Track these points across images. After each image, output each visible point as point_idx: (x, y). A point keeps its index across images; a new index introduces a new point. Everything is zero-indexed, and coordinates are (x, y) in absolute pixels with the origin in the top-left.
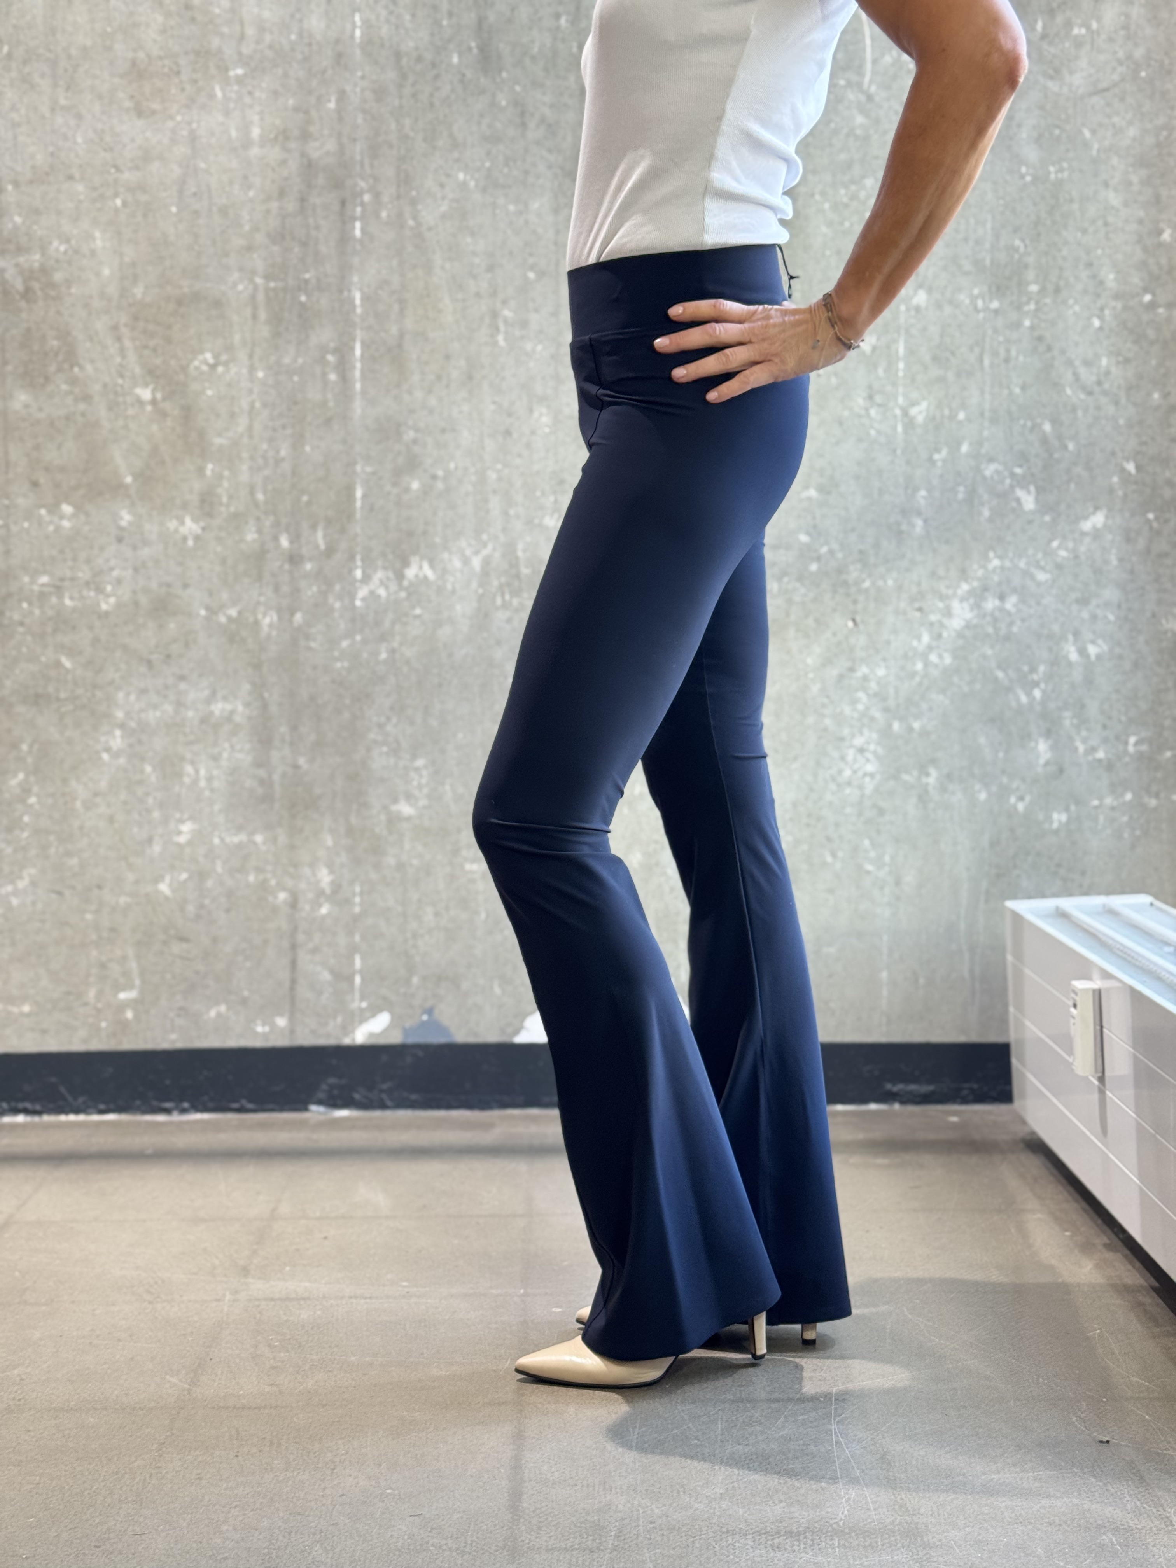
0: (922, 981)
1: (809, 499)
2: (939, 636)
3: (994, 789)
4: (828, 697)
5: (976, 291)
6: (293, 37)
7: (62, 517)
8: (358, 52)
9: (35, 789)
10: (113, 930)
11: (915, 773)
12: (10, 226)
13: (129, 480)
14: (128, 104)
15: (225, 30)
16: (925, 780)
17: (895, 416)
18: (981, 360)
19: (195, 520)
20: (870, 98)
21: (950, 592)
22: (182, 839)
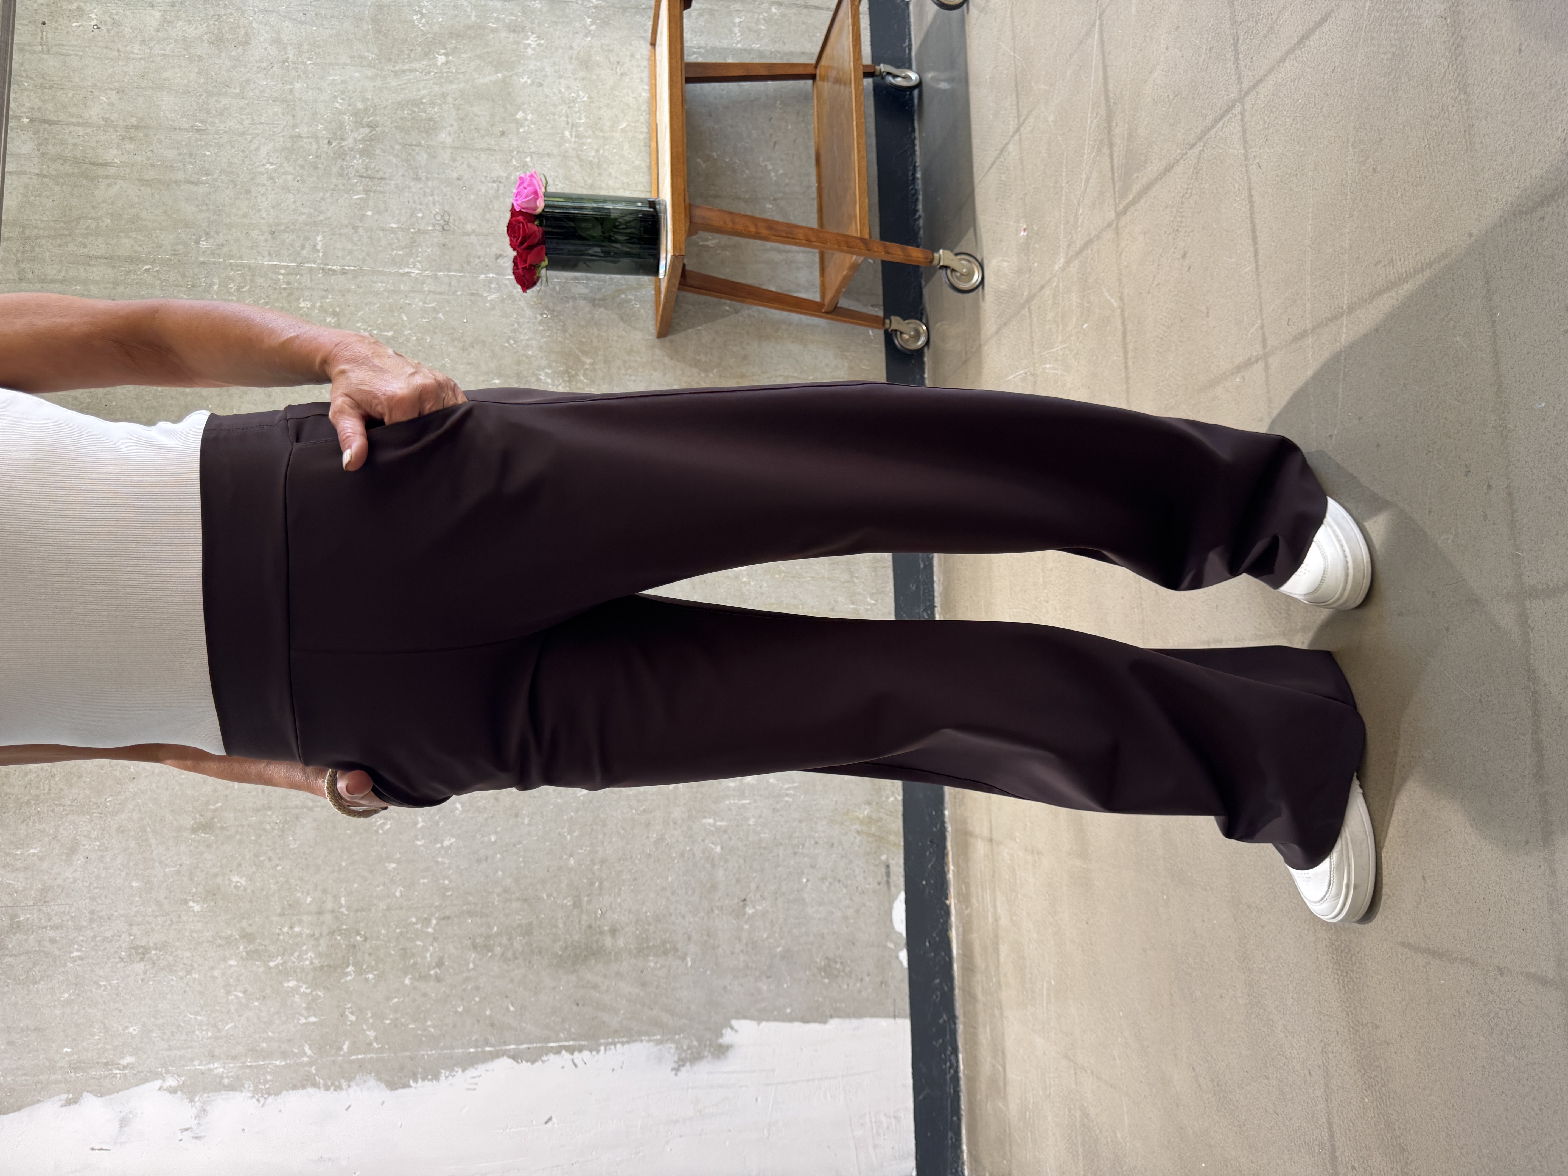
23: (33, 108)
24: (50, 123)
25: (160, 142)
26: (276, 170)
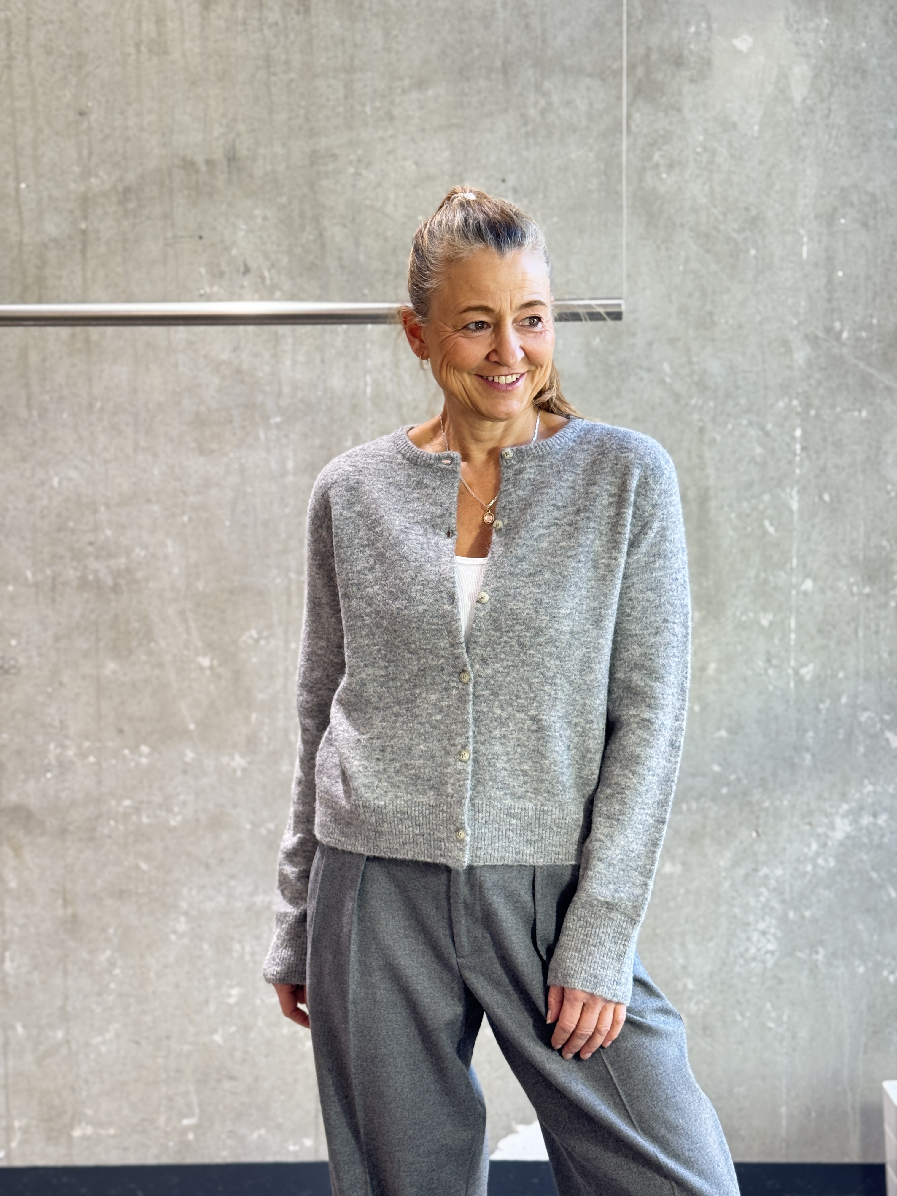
0: (813, 1115)
1: (721, 738)
2: (825, 845)
3: (870, 964)
4: (736, 891)
5: (852, 580)
6: (319, 393)
7: (141, 755)
8: (369, 404)
9: (119, 963)
10: (178, 1071)
11: (807, 951)
12: (102, 538)
13: (192, 727)
14: (193, 445)
15: (268, 389)
16: (815, 957)
17: (788, 675)
18: (856, 632)
19: (243, 756)
20: (767, 434)
21: (833, 810)
22: (232, 1001)
23: (97, 231)
24: (83, 251)
25: (73, 365)
26: (52, 488)
